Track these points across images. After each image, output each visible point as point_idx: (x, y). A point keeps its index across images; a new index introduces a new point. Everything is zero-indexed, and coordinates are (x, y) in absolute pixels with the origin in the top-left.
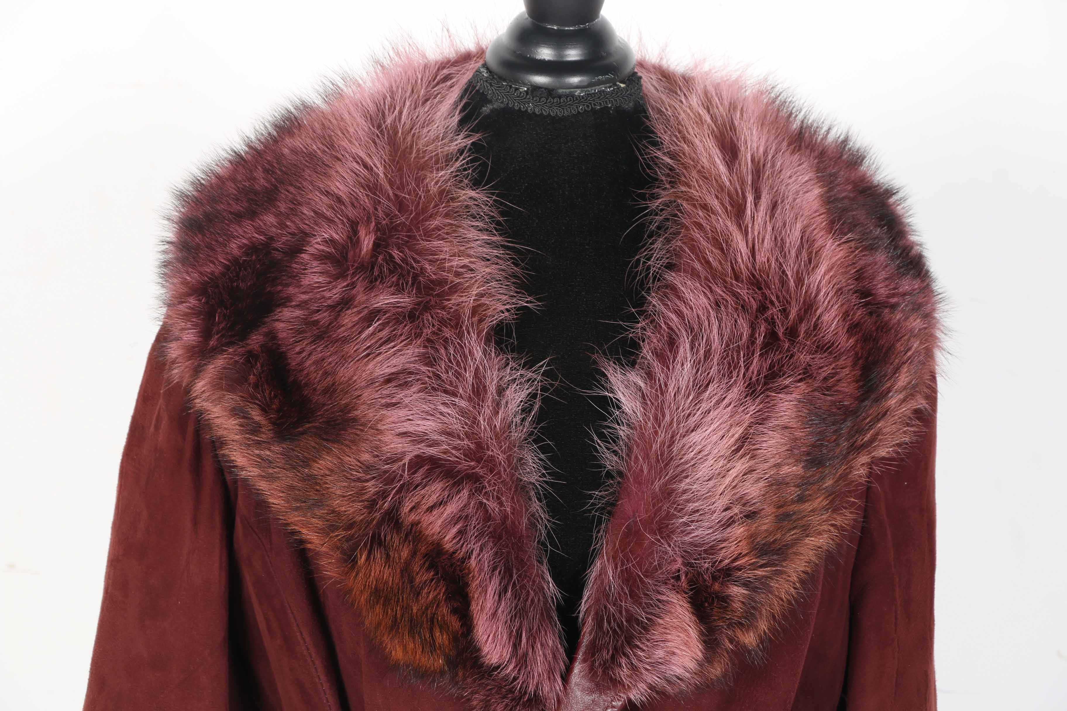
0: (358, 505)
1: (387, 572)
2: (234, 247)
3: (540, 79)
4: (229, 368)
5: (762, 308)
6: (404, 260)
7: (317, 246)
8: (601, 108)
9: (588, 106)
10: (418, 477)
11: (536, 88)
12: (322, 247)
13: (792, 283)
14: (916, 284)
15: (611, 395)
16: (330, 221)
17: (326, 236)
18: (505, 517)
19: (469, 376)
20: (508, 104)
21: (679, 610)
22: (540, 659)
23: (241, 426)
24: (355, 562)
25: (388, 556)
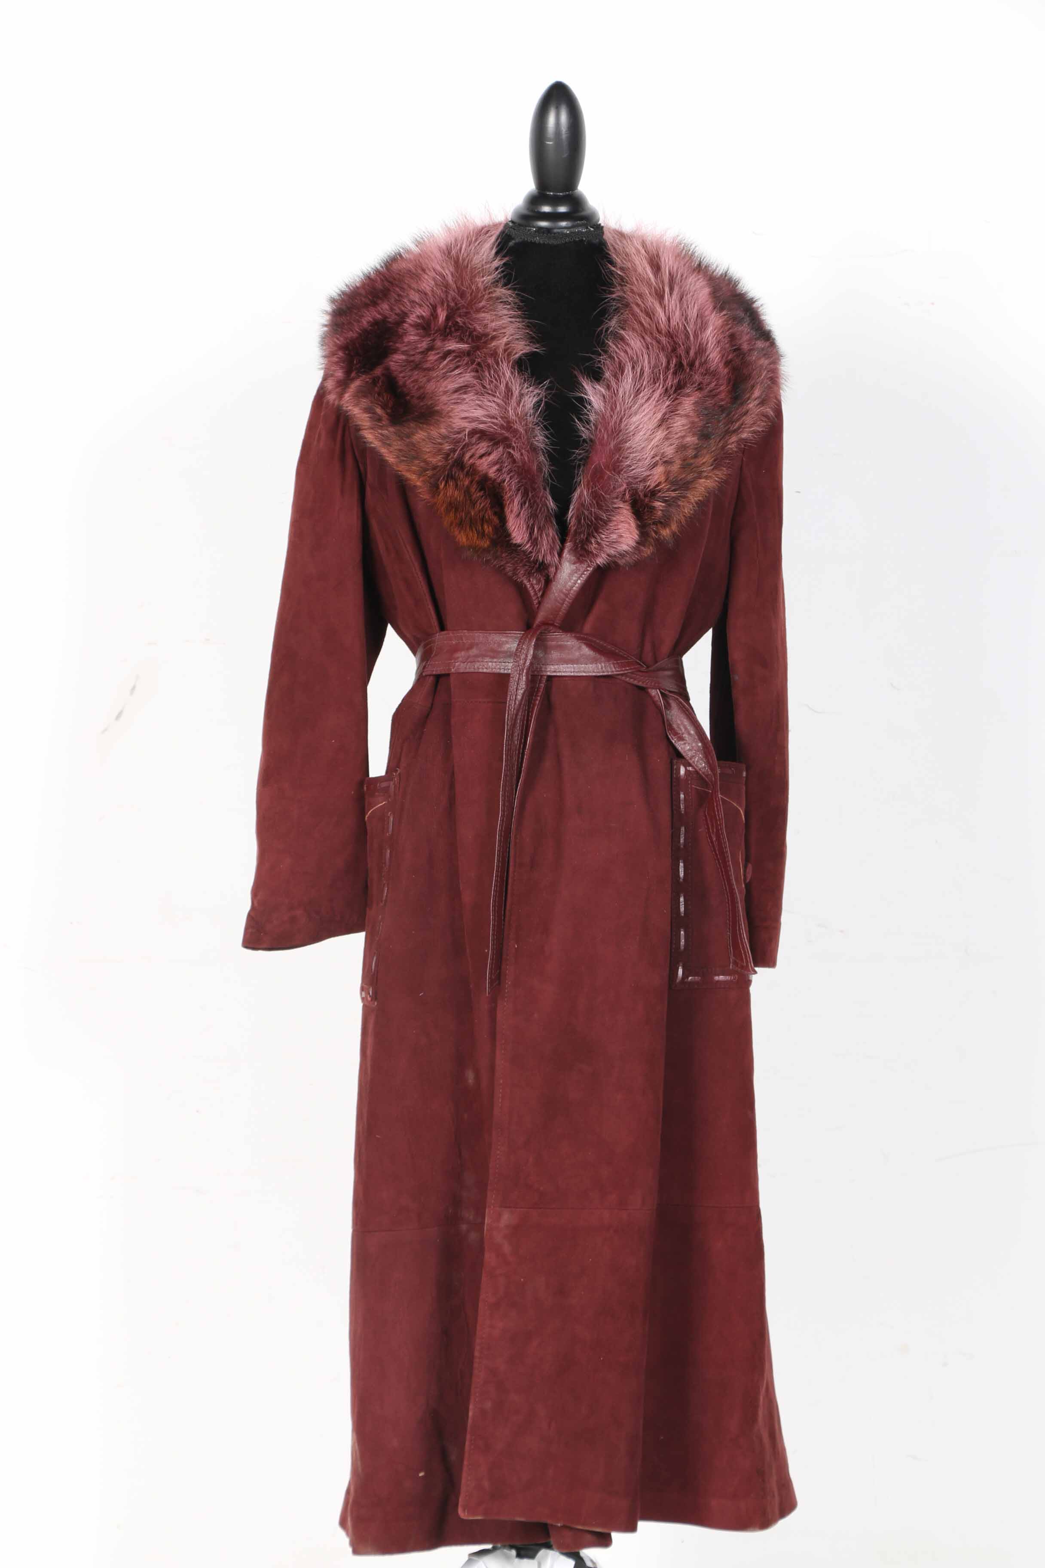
0: (439, 458)
1: (456, 493)
2: (365, 322)
3: (544, 224)
4: (363, 386)
5: (674, 350)
6: (464, 323)
7: (412, 319)
8: (579, 240)
9: (571, 239)
10: (474, 440)
11: (540, 229)
12: (416, 320)
13: (692, 338)
14: (767, 344)
15: (586, 397)
16: (421, 306)
17: (418, 313)
18: (524, 463)
19: (502, 387)
20: (524, 239)
21: (625, 511)
22: (545, 542)
23: (370, 418)
24: (438, 488)
25: (457, 485)
